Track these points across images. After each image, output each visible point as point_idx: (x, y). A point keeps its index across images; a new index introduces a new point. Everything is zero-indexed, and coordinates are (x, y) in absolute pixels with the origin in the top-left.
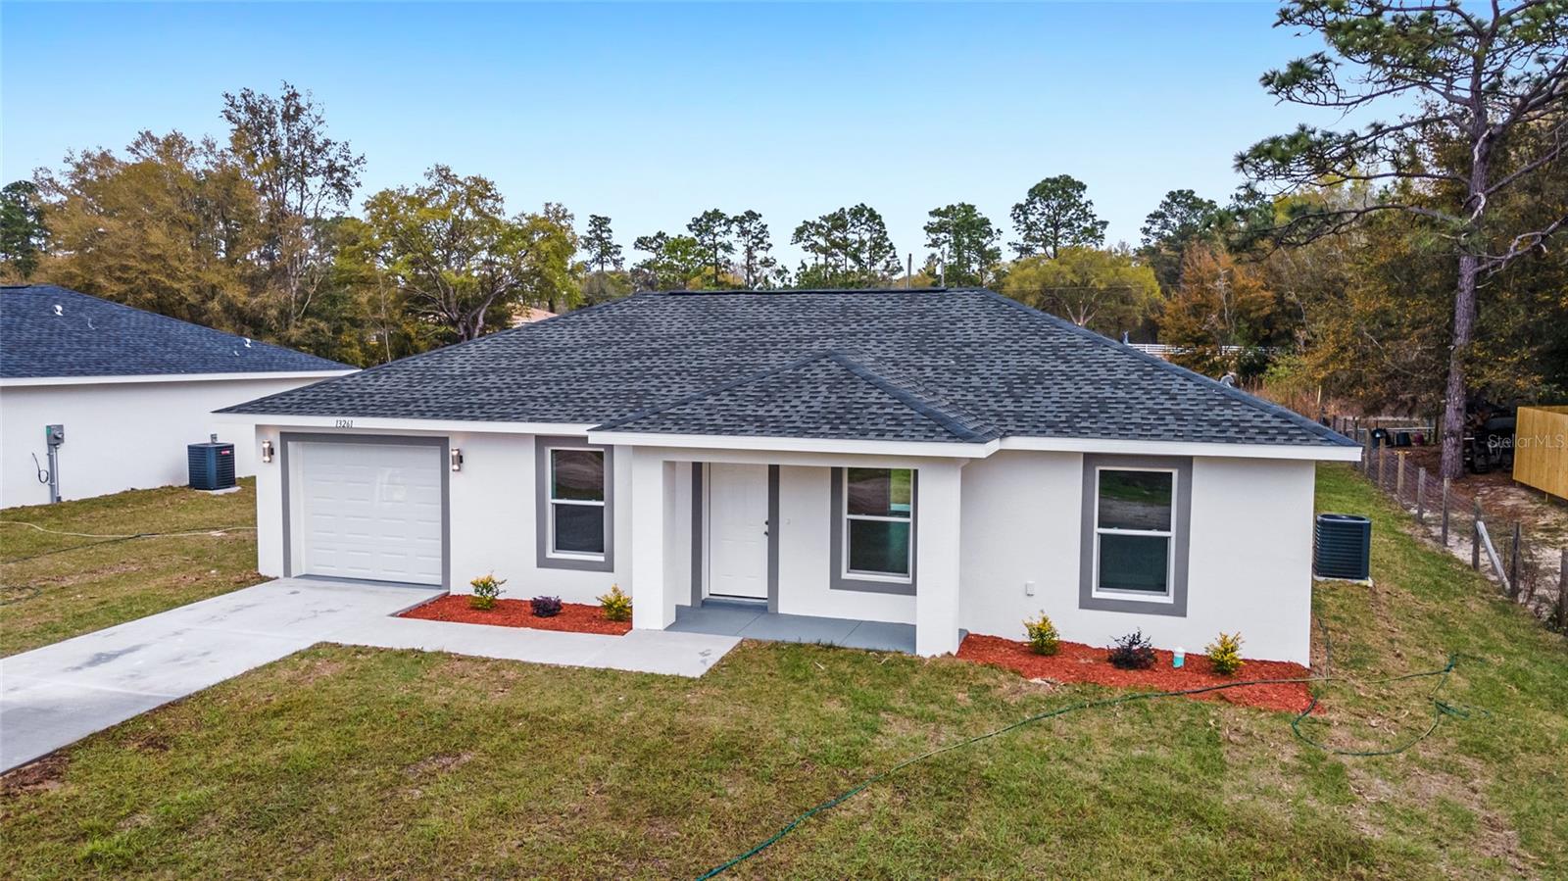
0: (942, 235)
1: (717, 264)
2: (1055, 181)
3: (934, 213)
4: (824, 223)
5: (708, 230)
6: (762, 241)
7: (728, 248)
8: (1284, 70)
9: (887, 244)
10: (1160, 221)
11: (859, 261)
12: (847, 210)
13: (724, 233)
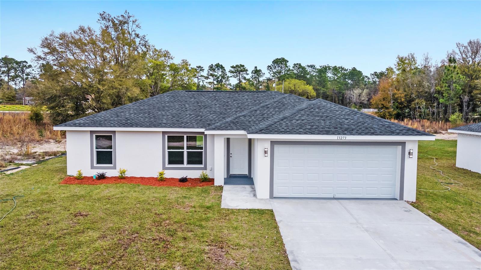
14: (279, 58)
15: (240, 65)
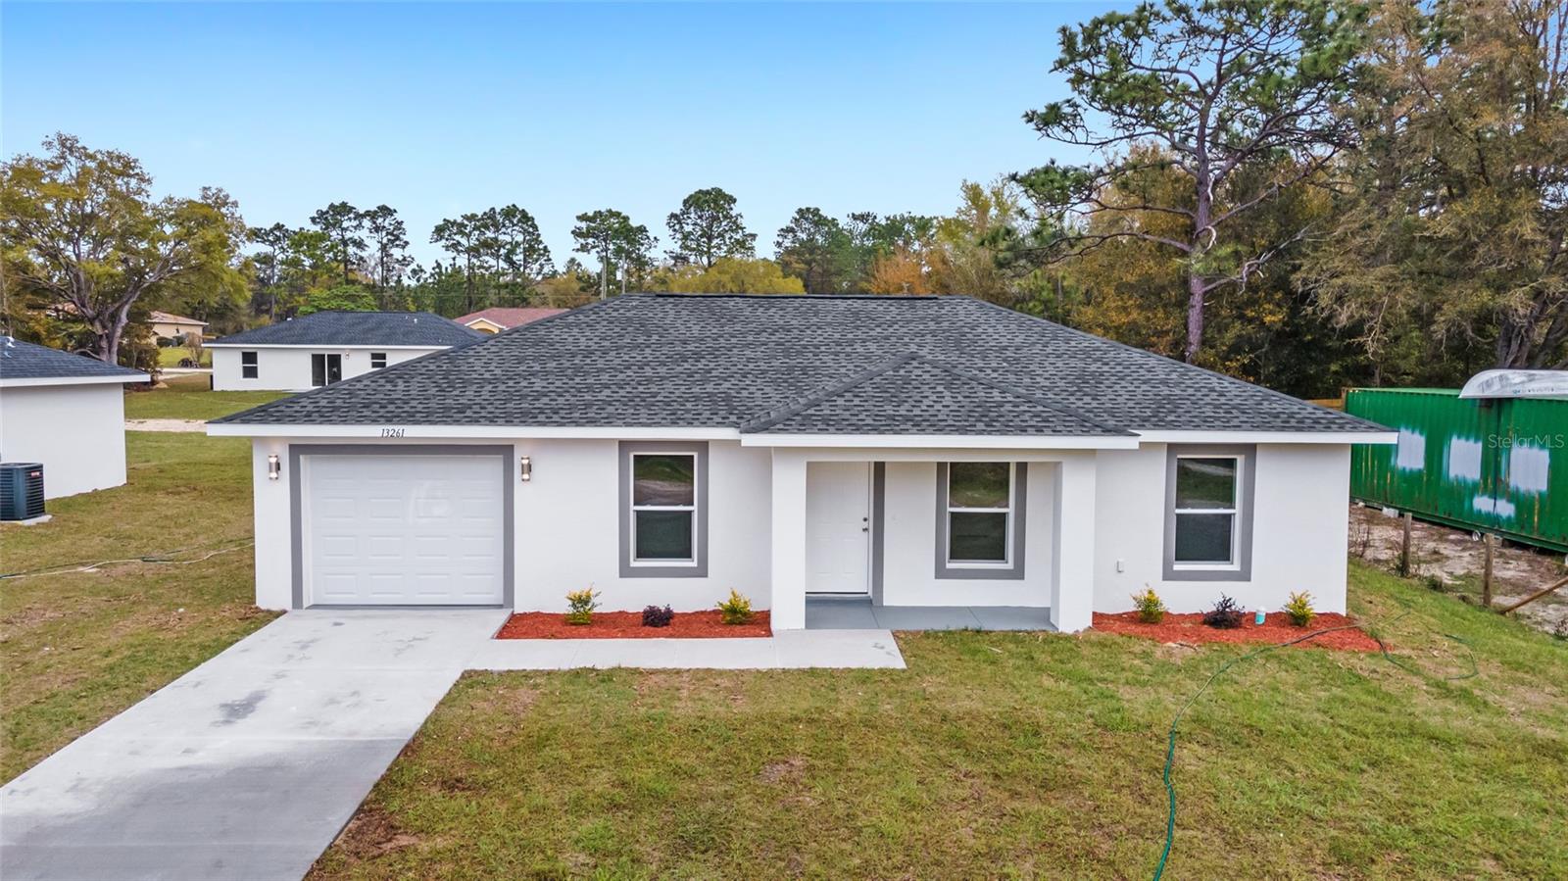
0: (590, 240)
1: (346, 261)
2: (708, 193)
3: (583, 218)
4: (466, 222)
5: (337, 224)
6: (397, 238)
7: (360, 244)
8: (1042, 110)
9: (541, 247)
10: (790, 235)
11: (512, 263)
12: (498, 210)
13: (355, 228)
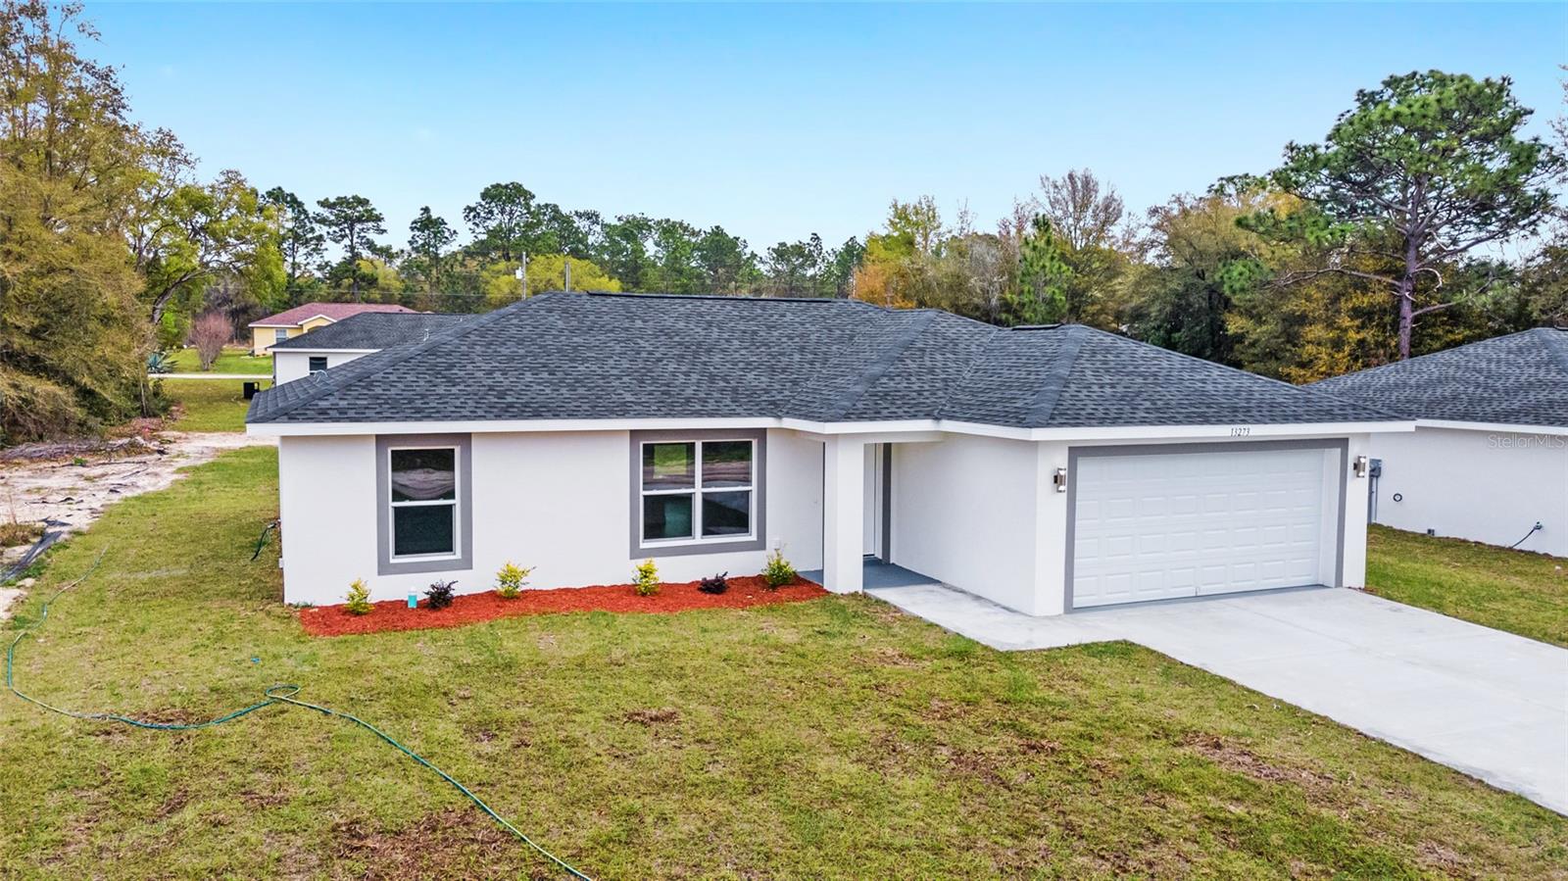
14: (503, 184)
15: (353, 198)
